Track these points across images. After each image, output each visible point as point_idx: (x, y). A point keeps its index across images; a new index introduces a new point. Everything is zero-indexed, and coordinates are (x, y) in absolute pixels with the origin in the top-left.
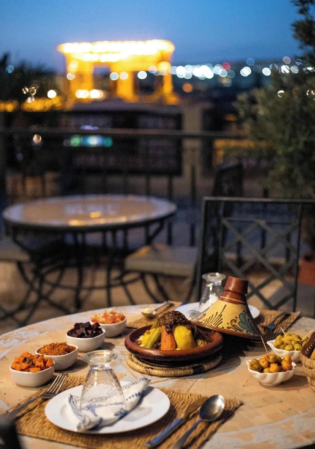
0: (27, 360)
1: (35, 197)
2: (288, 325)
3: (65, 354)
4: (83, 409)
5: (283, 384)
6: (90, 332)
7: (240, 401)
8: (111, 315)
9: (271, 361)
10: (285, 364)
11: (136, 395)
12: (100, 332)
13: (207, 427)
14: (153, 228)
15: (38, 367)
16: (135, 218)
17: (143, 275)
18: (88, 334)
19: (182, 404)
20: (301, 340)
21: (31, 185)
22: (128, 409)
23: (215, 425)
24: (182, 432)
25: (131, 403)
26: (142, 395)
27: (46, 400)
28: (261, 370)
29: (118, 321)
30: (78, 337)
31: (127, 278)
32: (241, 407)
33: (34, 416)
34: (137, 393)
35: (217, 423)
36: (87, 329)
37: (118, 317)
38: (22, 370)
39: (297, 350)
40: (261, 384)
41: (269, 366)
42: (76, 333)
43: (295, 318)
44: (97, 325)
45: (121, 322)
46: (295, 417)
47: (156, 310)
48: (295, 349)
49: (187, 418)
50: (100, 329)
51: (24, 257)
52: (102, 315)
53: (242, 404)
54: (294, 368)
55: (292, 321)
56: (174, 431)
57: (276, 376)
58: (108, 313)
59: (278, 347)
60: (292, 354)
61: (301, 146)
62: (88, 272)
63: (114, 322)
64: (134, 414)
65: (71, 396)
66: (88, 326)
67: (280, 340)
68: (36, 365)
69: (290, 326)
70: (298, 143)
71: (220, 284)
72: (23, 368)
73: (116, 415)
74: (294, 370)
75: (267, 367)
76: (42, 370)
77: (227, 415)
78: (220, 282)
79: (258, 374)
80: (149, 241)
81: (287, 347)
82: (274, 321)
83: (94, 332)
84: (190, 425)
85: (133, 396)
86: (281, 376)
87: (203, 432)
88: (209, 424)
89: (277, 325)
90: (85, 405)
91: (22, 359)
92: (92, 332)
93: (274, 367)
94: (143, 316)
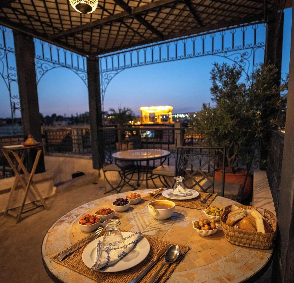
0: (87, 218)
1: (125, 150)
2: (212, 200)
3: (107, 214)
4: (104, 251)
5: (212, 236)
6: (122, 203)
7: (188, 248)
8: (134, 195)
9: (205, 223)
10: (212, 225)
11: (133, 242)
12: (127, 203)
13: (169, 267)
14: (163, 159)
15: (91, 222)
16: (157, 156)
17: (159, 176)
18: (121, 204)
19: (157, 248)
20: (219, 210)
21: (124, 146)
22: (127, 252)
23: (173, 266)
24: (153, 272)
25: (130, 247)
26: (136, 242)
27: (90, 242)
28: (200, 228)
29: (137, 197)
30: (117, 205)
31: (153, 177)
32: (189, 251)
33: (80, 252)
34: (134, 242)
35: (175, 264)
36: (121, 202)
37: (137, 196)
38: (83, 224)
39: (218, 215)
40: (200, 235)
41: (204, 226)
42: (116, 203)
43: (215, 196)
44: (127, 199)
45: (138, 198)
46: (220, 261)
47: (155, 192)
48: (217, 215)
49: (158, 260)
50: (128, 202)
51: (120, 170)
52: (130, 194)
53: (189, 249)
54: (217, 227)
55: (213, 198)
56: (149, 270)
57: (208, 232)
58: (133, 194)
59: (208, 213)
60: (215, 218)
61: (214, 130)
62: (142, 174)
63: (135, 198)
64: (130, 256)
65: (100, 242)
66: (121, 200)
67: (209, 210)
68: (90, 221)
69: (213, 201)
70: (212, 129)
71: (182, 181)
72: (84, 223)
73: (119, 257)
74: (217, 228)
75: (203, 227)
76: (92, 224)
77: (181, 257)
78: (182, 180)
79: (198, 231)
80: (162, 164)
81: (213, 214)
82: (206, 198)
83: (124, 203)
84: (159, 266)
85: (131, 243)
86: (210, 232)
87: (166, 271)
88: (171, 264)
89: (207, 199)
90: (105, 247)
91: (84, 218)
92: (123, 203)
93: (206, 227)
94: (149, 195)
